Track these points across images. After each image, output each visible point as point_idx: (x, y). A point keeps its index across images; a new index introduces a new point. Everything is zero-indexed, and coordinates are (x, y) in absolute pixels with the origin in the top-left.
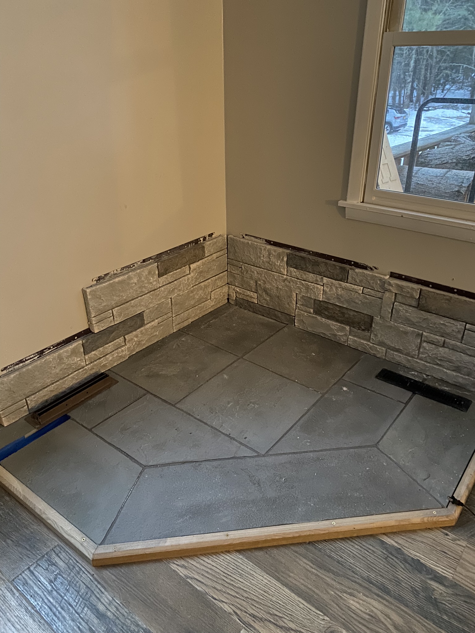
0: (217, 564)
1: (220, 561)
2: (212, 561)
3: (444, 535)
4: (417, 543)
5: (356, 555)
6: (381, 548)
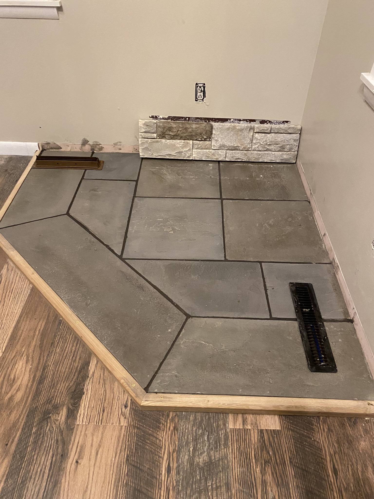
0: (17, 283)
2: (18, 280)
3: (124, 404)
4: (101, 387)
5: (65, 351)
6: (81, 364)
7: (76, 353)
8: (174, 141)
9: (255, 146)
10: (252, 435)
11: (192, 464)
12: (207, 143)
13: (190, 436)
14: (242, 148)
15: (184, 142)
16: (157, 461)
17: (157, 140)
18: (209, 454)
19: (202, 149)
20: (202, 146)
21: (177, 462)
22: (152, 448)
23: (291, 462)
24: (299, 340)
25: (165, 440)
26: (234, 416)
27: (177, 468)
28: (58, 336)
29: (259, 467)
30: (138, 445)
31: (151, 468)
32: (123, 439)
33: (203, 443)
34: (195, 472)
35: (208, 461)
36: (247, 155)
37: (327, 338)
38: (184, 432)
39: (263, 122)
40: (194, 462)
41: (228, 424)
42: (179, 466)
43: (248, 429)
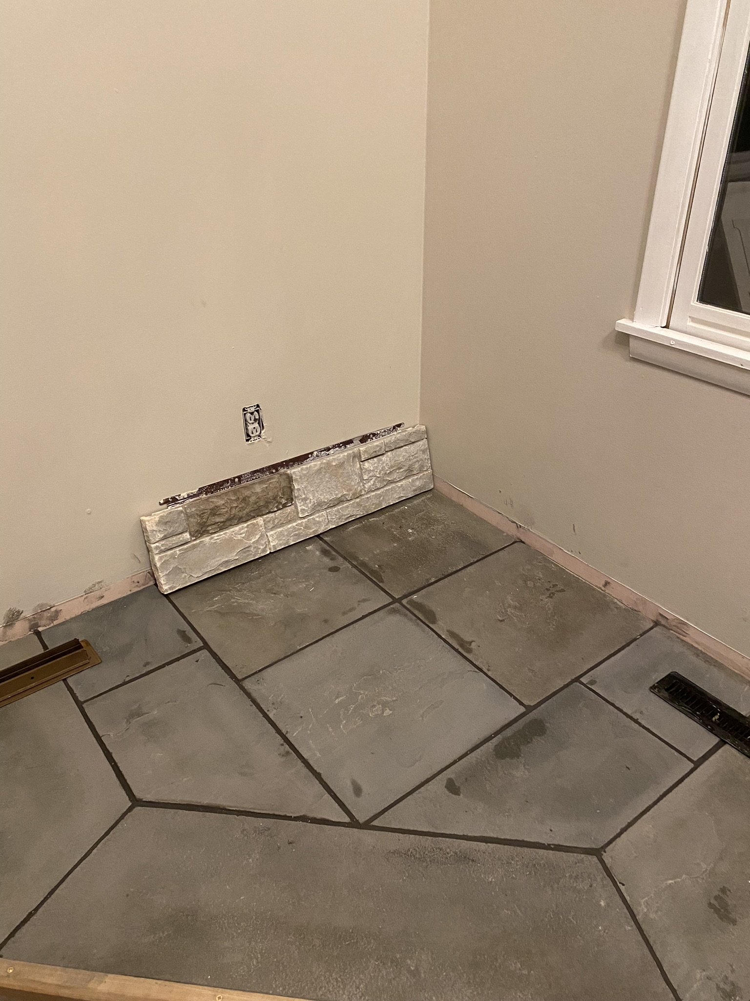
8: (227, 531)
9: (369, 484)
12: (288, 509)
14: (350, 496)
15: (248, 525)
17: (194, 544)
19: (282, 525)
20: (280, 520)
36: (361, 505)
39: (364, 439)
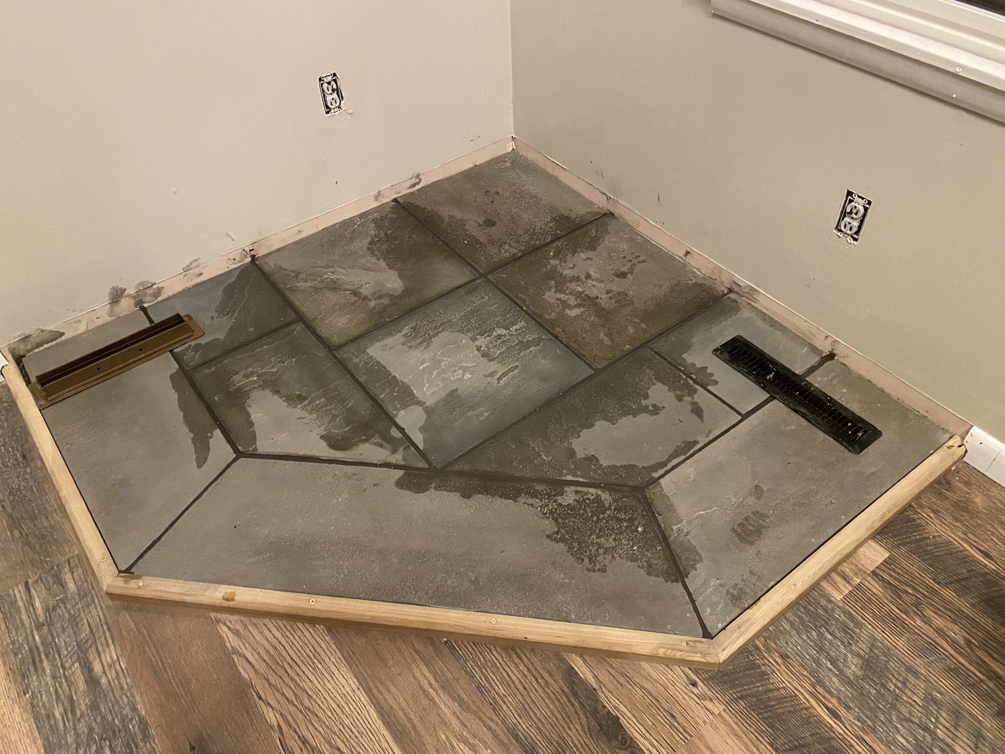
0: (287, 642)
1: (294, 638)
2: (282, 635)
3: (688, 683)
4: (631, 687)
5: (513, 682)
6: (562, 680)
7: (533, 671)
10: (871, 587)
11: (850, 683)
13: (809, 650)
16: (810, 717)
18: (852, 652)
21: (832, 696)
22: (786, 707)
23: (939, 583)
24: (803, 422)
25: (789, 683)
26: (827, 580)
27: (839, 703)
28: (474, 669)
29: (916, 619)
30: (766, 718)
31: (814, 732)
32: (741, 729)
33: (833, 646)
34: (863, 688)
35: (861, 662)
37: (830, 397)
38: (798, 652)
40: (848, 677)
41: (832, 596)
42: (839, 699)
43: (858, 584)
